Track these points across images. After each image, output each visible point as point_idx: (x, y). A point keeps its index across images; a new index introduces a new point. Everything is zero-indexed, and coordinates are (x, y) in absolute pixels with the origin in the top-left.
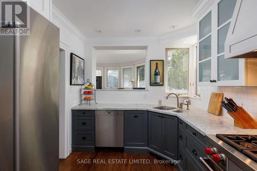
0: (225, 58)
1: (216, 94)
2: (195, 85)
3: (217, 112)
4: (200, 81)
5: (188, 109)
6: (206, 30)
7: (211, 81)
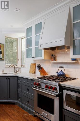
0: (39, 49)
1: (33, 64)
2: (21, 60)
3: (34, 72)
4: (27, 58)
5: (20, 73)
6: (30, 34)
7: (33, 58)
